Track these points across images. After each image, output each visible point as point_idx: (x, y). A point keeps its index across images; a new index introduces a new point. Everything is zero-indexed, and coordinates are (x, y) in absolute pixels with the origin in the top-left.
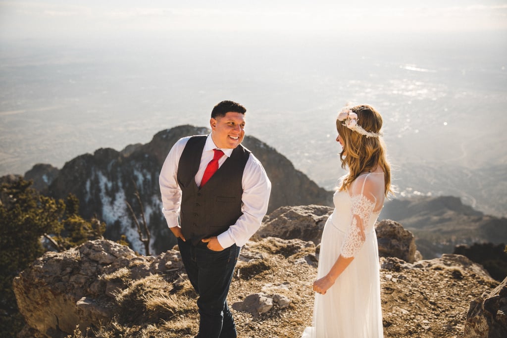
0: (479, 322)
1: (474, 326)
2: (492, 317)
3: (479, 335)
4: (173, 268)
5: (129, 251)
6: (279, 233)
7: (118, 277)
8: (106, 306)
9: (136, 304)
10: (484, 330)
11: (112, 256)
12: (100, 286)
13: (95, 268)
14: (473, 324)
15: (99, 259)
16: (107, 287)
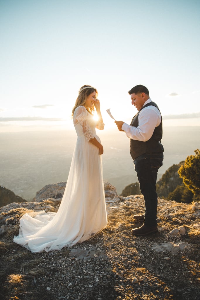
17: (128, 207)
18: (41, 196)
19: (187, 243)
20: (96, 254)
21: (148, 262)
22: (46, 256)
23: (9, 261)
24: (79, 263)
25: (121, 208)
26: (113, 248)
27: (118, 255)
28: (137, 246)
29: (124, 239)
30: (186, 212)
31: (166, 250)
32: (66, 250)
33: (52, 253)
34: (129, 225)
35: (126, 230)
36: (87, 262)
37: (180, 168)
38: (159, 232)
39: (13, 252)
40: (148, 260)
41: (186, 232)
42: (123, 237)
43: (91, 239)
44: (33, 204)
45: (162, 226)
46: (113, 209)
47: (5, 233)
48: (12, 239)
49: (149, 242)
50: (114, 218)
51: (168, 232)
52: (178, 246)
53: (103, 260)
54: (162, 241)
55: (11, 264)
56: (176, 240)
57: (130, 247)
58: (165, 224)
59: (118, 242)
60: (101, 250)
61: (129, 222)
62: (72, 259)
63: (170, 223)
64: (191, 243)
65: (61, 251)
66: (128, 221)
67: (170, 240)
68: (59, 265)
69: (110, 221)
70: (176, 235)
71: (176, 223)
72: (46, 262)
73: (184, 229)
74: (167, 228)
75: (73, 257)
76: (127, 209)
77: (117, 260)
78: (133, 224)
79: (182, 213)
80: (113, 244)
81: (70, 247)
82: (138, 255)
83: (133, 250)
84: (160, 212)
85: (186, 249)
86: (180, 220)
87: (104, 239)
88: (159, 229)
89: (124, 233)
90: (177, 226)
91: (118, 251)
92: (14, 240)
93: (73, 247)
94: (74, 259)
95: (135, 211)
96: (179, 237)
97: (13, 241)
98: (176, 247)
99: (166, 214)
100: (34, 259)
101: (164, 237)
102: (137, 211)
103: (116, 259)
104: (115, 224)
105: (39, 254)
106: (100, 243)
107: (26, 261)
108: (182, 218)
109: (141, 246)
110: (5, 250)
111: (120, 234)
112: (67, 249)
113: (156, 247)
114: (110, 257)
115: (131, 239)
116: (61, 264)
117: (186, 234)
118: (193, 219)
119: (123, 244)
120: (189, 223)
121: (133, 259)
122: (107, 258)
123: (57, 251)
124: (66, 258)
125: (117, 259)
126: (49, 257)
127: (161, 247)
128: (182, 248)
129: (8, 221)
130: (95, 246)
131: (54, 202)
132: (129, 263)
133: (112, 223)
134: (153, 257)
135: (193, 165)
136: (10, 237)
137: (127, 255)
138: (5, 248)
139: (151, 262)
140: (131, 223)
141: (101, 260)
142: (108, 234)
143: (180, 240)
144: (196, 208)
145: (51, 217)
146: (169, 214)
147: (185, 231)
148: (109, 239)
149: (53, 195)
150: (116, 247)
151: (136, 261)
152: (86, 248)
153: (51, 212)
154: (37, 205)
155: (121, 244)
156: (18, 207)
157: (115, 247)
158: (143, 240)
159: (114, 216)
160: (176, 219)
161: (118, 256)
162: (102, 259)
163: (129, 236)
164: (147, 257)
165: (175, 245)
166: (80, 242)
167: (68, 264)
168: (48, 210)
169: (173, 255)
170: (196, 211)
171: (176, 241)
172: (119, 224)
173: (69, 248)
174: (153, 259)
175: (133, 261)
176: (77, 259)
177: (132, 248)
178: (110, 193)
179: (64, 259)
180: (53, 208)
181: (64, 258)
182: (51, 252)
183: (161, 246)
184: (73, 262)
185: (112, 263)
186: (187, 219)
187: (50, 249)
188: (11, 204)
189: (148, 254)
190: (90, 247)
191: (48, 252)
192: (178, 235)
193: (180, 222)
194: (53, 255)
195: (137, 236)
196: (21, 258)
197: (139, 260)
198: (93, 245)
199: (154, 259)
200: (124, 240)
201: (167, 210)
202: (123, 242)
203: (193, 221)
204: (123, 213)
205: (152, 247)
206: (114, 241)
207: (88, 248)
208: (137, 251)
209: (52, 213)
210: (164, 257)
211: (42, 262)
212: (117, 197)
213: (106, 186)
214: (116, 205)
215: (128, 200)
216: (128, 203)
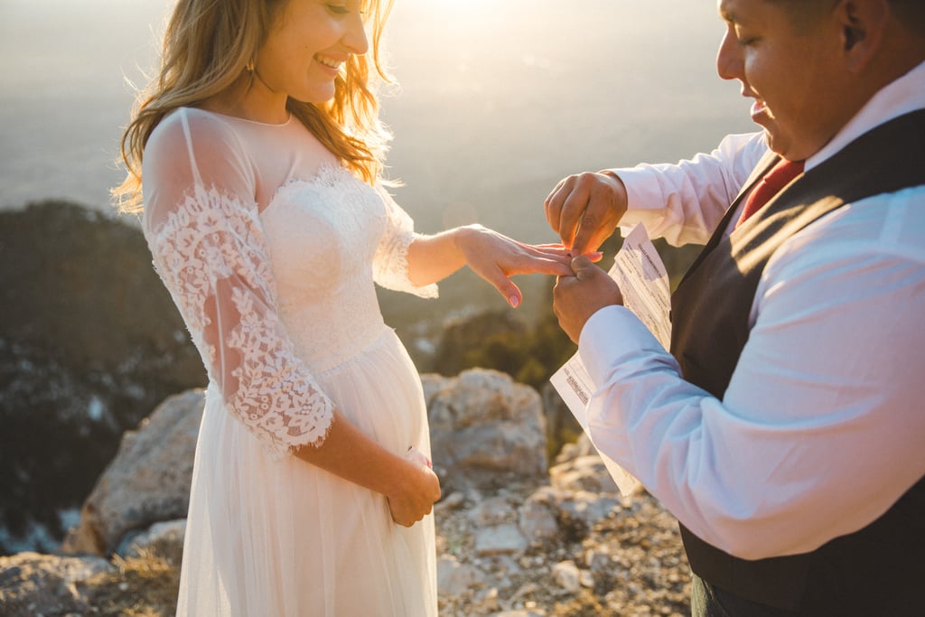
178: (504, 443)
212: (543, 503)
213: (485, 397)
214: (537, 580)
215: (604, 532)
216: (604, 561)
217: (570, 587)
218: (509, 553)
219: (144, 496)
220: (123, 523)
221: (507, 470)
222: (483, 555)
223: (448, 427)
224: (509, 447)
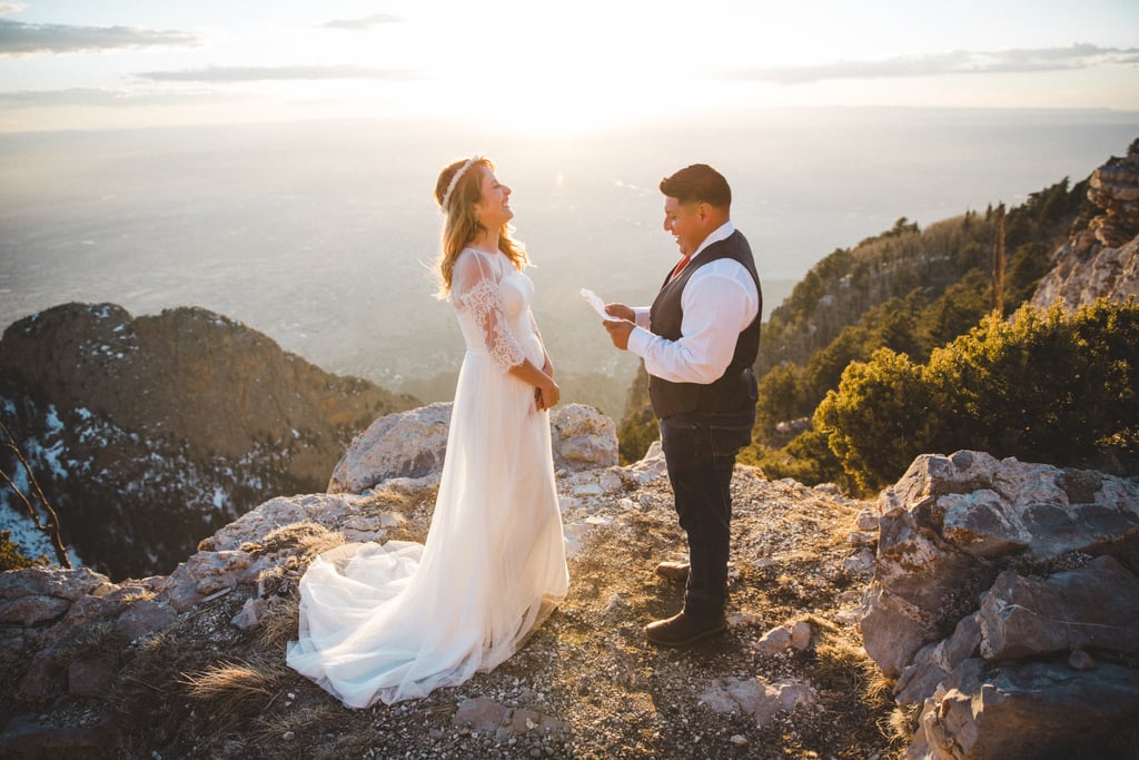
0: (913, 549)
1: (897, 560)
2: (937, 537)
3: (911, 572)
4: (215, 591)
5: (95, 578)
6: (395, 467)
7: (93, 647)
8: (82, 722)
9: (162, 698)
10: (925, 562)
11: (55, 600)
12: (47, 678)
13: (19, 639)
14: (896, 555)
15: (22, 616)
16: (72, 676)
17: (645, 519)
18: (363, 459)
19: (807, 682)
20: (533, 720)
21: (682, 752)
22: (384, 719)
23: (278, 738)
24: (482, 750)
25: (622, 524)
26: (584, 692)
27: (596, 722)
28: (655, 686)
29: (621, 658)
30: (826, 549)
31: (741, 709)
32: (442, 700)
33: (404, 708)
34: (642, 599)
35: (631, 620)
36: (505, 746)
37: (823, 403)
38: (728, 632)
39: (288, 704)
40: (681, 744)
41: (811, 643)
42: (616, 650)
43: (519, 657)
44: (339, 504)
45: (745, 610)
46: (595, 526)
47: (260, 629)
48: (282, 655)
49: (694, 675)
50: (596, 566)
51: (759, 636)
52: (779, 693)
53: (551, 741)
54: (736, 670)
55: (285, 749)
56: (776, 667)
57: (634, 691)
58: (753, 597)
59: (602, 669)
60: (548, 700)
61: (640, 586)
62: (460, 736)
63: (770, 597)
64: (818, 685)
65: (429, 700)
66: (639, 581)
67: (759, 665)
68: (424, 755)
69: (584, 580)
70: (778, 649)
71: (787, 596)
72: (385, 744)
73: (807, 629)
74: (758, 619)
75: (463, 727)
76: (642, 527)
77: (592, 742)
78: (655, 593)
79: (813, 555)
80: (586, 679)
81: (455, 688)
82: (656, 723)
83: (644, 703)
84: (744, 543)
85: (799, 705)
86: (802, 584)
87: (559, 657)
88: (732, 621)
89: (624, 632)
90: (789, 610)
91: (597, 703)
92: (287, 659)
93: (465, 688)
94: (468, 736)
95: (665, 535)
96: (788, 658)
97: (285, 664)
98: (773, 696)
99: (761, 554)
100: (349, 732)
101: (742, 654)
102: (672, 537)
103: (590, 736)
104: (596, 595)
105: (364, 710)
106: (546, 672)
107: (329, 739)
108: (810, 580)
109: (668, 687)
110: (265, 695)
111: (609, 635)
112: (446, 696)
113: (714, 697)
114: (574, 731)
115: (641, 659)
116: (429, 753)
117: (808, 647)
118: (843, 582)
119: (614, 679)
120: (825, 600)
121: (639, 738)
122: (564, 733)
123: (417, 700)
124: (443, 729)
125: (593, 738)
126: (393, 722)
127: (727, 697)
128: (790, 702)
129: (267, 582)
130: (531, 683)
131: (409, 494)
132: (627, 751)
133: (590, 587)
134: (698, 734)
135: (863, 404)
136: (277, 648)
137: (622, 725)
138: (264, 690)
139: (691, 752)
140: (649, 589)
141: (545, 739)
142: (572, 638)
143: (789, 668)
144: (859, 540)
145: (398, 564)
146: (770, 556)
147: (809, 637)
148: (574, 655)
149: (406, 459)
150: (593, 690)
151: (648, 746)
152: (502, 694)
153: (397, 542)
154: (352, 508)
155: (610, 677)
156: (292, 517)
157: (589, 688)
158: (677, 663)
159: (596, 558)
160: (791, 579)
161: (597, 726)
162: (549, 738)
163: (638, 646)
164: (681, 731)
165: (771, 690)
166: (487, 669)
167: (450, 753)
168: (389, 533)
169: (759, 727)
170: (858, 551)
171: (774, 674)
172: (610, 596)
173: (452, 690)
174: (697, 738)
175: (639, 746)
176: (475, 735)
177: (642, 695)
178: (591, 447)
179: (439, 734)
180: (405, 521)
181: (439, 729)
182: (400, 704)
183: (727, 693)
184: (464, 747)
185: (578, 754)
186: (825, 584)
187: (397, 697)
188: (270, 501)
189: (685, 721)
190: (515, 690)
191: (392, 706)
192: (785, 652)
193: (802, 594)
194: (406, 714)
195: (660, 647)
196: (313, 728)
197: (657, 743)
198: (523, 681)
199: (699, 742)
200: (619, 661)
201: (770, 536)
202: (616, 670)
203: (842, 591)
204: (626, 544)
205: (701, 691)
206: (588, 666)
207: (509, 695)
208: (653, 709)
209: (402, 547)
210: (730, 734)
211: (376, 744)
212: (613, 471)
213: (579, 419)
214: (609, 506)
215: (649, 486)
216: (648, 498)
217: (626, 508)
218: (593, 495)
219: (372, 470)
220: (362, 485)
221: (593, 462)
222: (578, 496)
223: (557, 439)
224: (594, 449)
